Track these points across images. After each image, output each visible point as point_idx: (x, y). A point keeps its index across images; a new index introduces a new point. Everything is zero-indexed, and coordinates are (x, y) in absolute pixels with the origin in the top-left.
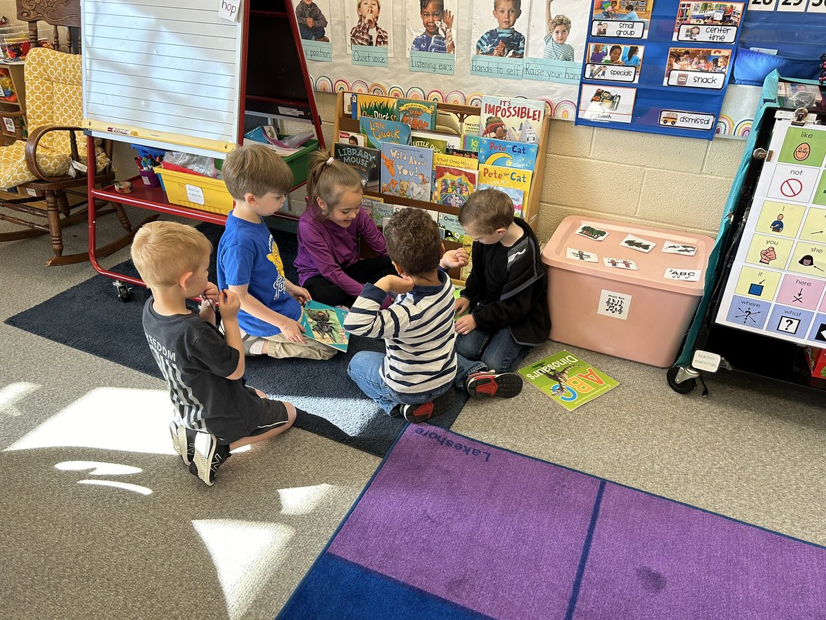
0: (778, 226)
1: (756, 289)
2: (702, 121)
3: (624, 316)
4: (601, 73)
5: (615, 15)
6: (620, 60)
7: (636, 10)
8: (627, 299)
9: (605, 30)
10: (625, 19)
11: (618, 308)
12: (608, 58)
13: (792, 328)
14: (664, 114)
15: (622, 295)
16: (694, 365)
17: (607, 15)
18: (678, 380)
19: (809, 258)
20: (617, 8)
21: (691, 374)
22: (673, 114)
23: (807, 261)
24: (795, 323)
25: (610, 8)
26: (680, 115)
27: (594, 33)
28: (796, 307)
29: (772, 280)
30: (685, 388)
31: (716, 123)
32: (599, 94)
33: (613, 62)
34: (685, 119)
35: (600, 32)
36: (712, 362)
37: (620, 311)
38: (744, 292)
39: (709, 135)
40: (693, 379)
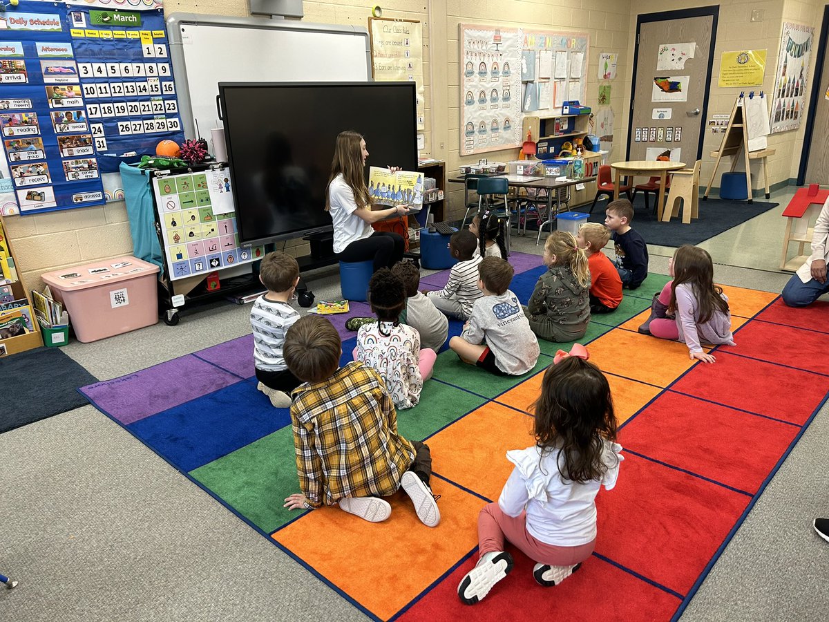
0: (174, 224)
1: (180, 256)
2: (97, 196)
3: (127, 303)
4: (66, 128)
5: (21, 148)
6: (73, 119)
7: (33, 144)
8: (125, 291)
9: (19, 157)
10: (28, 149)
11: (122, 299)
12: (65, 119)
13: (201, 268)
14: (74, 196)
15: (121, 290)
16: (175, 306)
17: (16, 149)
18: (170, 319)
19: (191, 233)
20: (21, 144)
21: (174, 311)
22: (79, 196)
23: (191, 234)
24: (201, 264)
25: (16, 145)
26: (83, 195)
27: (13, 160)
28: (198, 257)
29: (183, 248)
30: (175, 321)
31: (104, 195)
32: (29, 194)
33: (69, 121)
34: (87, 197)
35: (16, 159)
36: (181, 299)
37: (124, 300)
38: (176, 260)
39: (103, 202)
40: (176, 313)
